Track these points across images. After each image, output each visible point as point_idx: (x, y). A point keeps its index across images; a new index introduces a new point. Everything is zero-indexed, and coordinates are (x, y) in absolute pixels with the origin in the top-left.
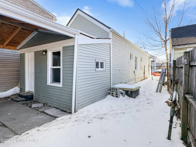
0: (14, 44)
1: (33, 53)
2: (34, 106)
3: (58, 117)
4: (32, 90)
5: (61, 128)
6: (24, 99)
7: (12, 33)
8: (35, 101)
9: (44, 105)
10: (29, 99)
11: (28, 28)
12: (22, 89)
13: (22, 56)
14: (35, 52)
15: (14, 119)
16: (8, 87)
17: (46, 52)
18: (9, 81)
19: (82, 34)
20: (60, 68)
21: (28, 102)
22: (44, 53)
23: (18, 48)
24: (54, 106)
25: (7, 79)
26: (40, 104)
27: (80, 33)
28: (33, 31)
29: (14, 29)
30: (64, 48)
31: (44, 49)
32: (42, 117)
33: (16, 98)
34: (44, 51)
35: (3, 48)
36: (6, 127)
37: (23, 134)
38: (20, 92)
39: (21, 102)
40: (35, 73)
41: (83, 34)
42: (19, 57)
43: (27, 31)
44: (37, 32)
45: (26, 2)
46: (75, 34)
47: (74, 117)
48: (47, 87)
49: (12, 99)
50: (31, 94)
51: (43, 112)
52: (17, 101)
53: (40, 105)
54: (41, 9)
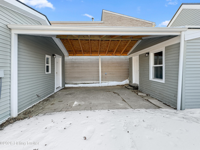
0: (126, 52)
1: (138, 56)
2: (139, 94)
3: (161, 108)
4: (138, 83)
5: (167, 117)
6: (132, 88)
7: (125, 45)
8: (139, 91)
9: (147, 96)
10: (135, 88)
11: (135, 39)
12: (131, 81)
13: (131, 59)
14: (140, 55)
15: (129, 99)
16: (123, 79)
17: (148, 53)
18: (123, 76)
19: (191, 28)
20: (162, 66)
21: (134, 90)
22: (147, 55)
23: (128, 54)
24: (156, 98)
25: (122, 74)
26: (143, 94)
27: (189, 28)
28: (138, 40)
29: (127, 42)
30: (166, 48)
31: (147, 52)
32: (147, 103)
33: (128, 86)
34: (146, 54)
35: (121, 55)
36: (126, 102)
37: (136, 110)
38: (130, 83)
39: (131, 90)
40: (140, 70)
41: (193, 28)
42: (129, 60)
43: (134, 41)
44: (141, 40)
45: (132, 22)
46: (181, 32)
47: (180, 113)
48: (150, 81)
49: (126, 87)
50: (137, 86)
51: (147, 100)
52: (129, 89)
53: (145, 95)
54: (142, 22)
